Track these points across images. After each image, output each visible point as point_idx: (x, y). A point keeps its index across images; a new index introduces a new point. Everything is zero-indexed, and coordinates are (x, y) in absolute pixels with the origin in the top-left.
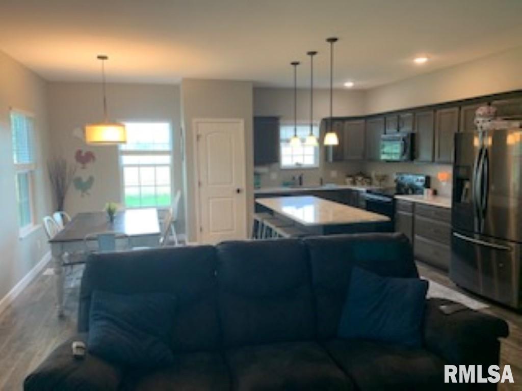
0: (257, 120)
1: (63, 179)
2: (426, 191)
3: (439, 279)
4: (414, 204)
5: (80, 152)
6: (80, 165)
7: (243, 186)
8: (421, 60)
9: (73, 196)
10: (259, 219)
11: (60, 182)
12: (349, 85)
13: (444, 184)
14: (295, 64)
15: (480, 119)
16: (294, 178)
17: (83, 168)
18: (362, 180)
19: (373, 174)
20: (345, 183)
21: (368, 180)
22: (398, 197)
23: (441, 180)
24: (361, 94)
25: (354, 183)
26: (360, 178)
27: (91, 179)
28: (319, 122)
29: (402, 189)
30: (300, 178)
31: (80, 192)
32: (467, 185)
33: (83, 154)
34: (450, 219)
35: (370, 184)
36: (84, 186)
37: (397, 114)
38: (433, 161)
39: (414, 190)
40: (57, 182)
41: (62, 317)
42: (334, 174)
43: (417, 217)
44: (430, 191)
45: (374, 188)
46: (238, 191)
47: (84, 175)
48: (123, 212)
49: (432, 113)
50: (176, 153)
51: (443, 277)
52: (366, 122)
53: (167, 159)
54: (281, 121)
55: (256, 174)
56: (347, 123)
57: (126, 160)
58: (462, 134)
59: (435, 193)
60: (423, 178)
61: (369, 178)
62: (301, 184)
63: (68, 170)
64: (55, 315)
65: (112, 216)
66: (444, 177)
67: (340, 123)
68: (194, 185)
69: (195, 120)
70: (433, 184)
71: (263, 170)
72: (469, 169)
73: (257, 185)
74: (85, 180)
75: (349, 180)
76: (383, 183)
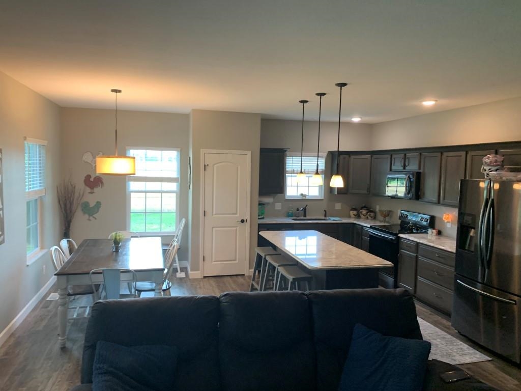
0: (263, 151)
1: (71, 204)
2: (430, 231)
3: (441, 324)
4: (418, 244)
5: (89, 177)
6: (88, 190)
7: (247, 217)
8: (428, 103)
9: (80, 220)
10: (263, 255)
11: (68, 206)
12: (356, 120)
13: (449, 225)
14: (304, 102)
15: (487, 168)
16: (298, 210)
17: (92, 193)
18: (367, 213)
19: (377, 208)
20: (350, 217)
21: (372, 214)
22: (401, 235)
23: (446, 221)
24: (369, 129)
25: (358, 216)
26: (364, 212)
27: (98, 204)
28: (325, 155)
29: (406, 227)
30: (305, 209)
31: (87, 216)
32: (472, 233)
33: (92, 179)
34: (453, 263)
35: (375, 218)
36: (91, 211)
37: (404, 153)
38: (439, 203)
39: (419, 229)
40: (65, 205)
41: (64, 349)
42: (338, 206)
43: (420, 258)
44: (435, 231)
45: (378, 224)
46: (243, 221)
47: (92, 200)
48: (128, 240)
49: (439, 154)
50: (183, 180)
51: (444, 322)
52: (371, 157)
53: (174, 186)
54: (288, 153)
55: (261, 204)
56: (353, 157)
57: (133, 186)
58: (468, 180)
59: (439, 233)
60: (428, 217)
61: (374, 212)
62: (305, 215)
63: (76, 195)
64: (57, 347)
65: (117, 246)
66: (449, 218)
67: (346, 156)
68: (199, 214)
69: (202, 151)
70: (438, 225)
71: (268, 200)
72: (475, 217)
73: (261, 215)
74: (92, 204)
75: (352, 213)
76: (387, 219)
